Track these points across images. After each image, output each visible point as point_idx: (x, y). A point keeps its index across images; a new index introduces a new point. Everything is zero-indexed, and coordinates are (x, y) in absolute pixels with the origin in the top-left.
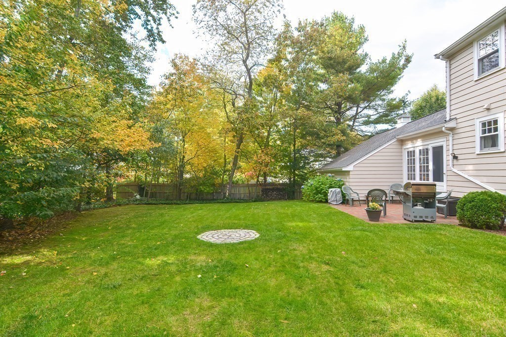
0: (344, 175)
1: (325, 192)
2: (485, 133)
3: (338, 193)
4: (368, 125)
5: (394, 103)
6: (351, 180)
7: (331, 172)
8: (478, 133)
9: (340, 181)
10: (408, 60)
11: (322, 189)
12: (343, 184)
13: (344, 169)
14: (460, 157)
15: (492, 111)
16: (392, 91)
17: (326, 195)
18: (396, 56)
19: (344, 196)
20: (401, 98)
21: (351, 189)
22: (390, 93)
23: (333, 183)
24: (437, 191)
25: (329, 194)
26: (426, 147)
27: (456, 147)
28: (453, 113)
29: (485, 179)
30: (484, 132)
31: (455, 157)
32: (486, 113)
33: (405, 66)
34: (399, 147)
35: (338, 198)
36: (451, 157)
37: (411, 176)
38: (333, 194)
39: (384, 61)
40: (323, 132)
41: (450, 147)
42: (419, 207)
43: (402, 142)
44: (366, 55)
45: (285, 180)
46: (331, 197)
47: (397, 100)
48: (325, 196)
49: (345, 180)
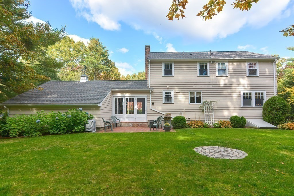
2: (169, 96)
6: (101, 113)
8: (164, 96)
14: (155, 104)
15: (169, 89)
26: (131, 98)
27: (153, 99)
28: (152, 86)
30: (166, 96)
32: (167, 89)
36: (150, 104)
37: (119, 112)
41: (150, 99)
43: (112, 92)
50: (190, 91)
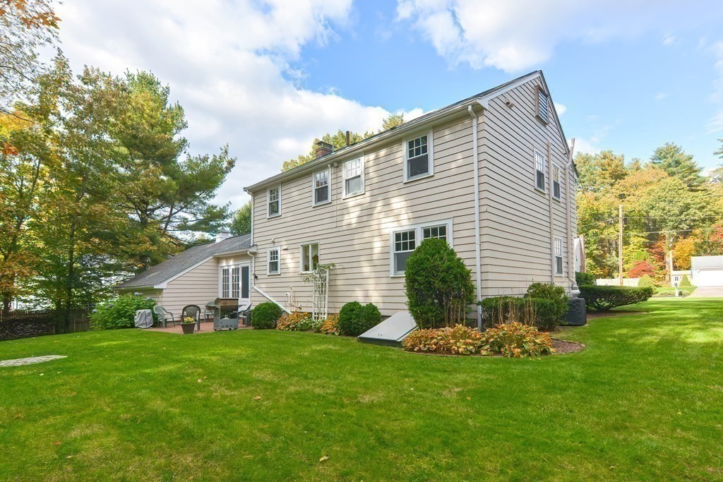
0: (155, 294)
1: (130, 315)
2: (272, 260)
3: (149, 314)
4: (184, 230)
5: (215, 211)
6: (164, 299)
7: (139, 290)
8: (269, 260)
9: (151, 300)
10: (231, 164)
11: (126, 312)
12: (154, 305)
13: (155, 287)
14: (259, 277)
15: (276, 244)
16: (214, 196)
17: (131, 318)
18: (218, 159)
19: (155, 317)
20: (222, 208)
21: (164, 309)
22: (211, 197)
23: (141, 303)
24: (239, 304)
25: (135, 317)
26: (237, 267)
27: (257, 269)
28: (256, 240)
29: (272, 294)
30: (271, 258)
31: (256, 277)
32: (272, 245)
33: (228, 170)
34: (215, 264)
35: (148, 321)
36: (253, 277)
37: (225, 293)
38: (141, 316)
39: (205, 159)
40: (124, 237)
41: (253, 268)
42: (226, 318)
43: (218, 260)
44: (184, 141)
45: (47, 306)
46: (140, 320)
47: (218, 209)
48: (130, 320)
49: (157, 300)
50: (301, 244)
